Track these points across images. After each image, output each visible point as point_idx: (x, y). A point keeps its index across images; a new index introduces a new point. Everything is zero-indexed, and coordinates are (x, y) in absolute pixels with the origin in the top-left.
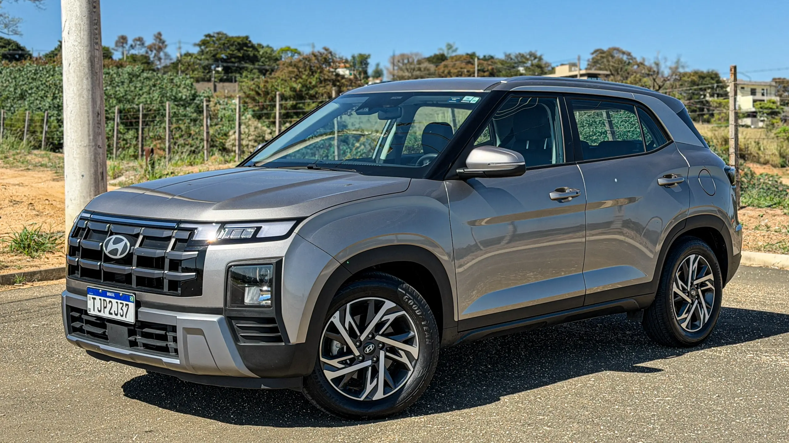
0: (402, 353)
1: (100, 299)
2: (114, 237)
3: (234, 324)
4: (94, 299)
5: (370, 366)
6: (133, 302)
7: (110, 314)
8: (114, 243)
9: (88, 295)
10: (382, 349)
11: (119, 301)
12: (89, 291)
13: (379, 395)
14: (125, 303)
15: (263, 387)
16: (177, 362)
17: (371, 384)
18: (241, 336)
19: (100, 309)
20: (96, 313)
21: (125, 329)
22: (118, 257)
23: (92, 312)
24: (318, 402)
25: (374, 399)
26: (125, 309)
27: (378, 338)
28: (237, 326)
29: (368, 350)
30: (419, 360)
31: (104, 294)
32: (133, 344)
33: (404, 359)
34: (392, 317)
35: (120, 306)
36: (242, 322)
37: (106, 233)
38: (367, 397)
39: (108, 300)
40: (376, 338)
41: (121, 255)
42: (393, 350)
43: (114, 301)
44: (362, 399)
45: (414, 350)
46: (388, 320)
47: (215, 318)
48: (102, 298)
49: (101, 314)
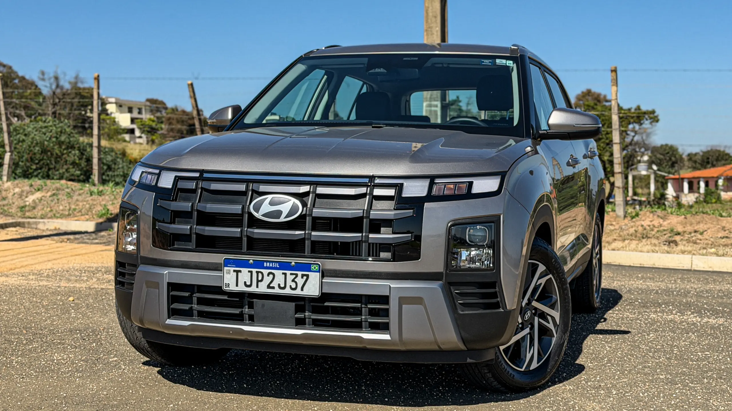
0: (549, 318)
1: (251, 272)
2: (270, 197)
3: (453, 290)
4: (237, 272)
5: (528, 334)
6: (319, 272)
7: (269, 287)
8: (272, 204)
9: (226, 268)
10: (535, 314)
11: (288, 272)
12: (227, 263)
13: (534, 365)
14: (300, 273)
15: (469, 360)
16: (386, 337)
17: (529, 353)
18: (459, 303)
19: (248, 283)
20: (242, 288)
21: (292, 305)
22: (282, 219)
23: (233, 288)
24: (493, 376)
25: (531, 369)
26: (300, 281)
27: (535, 304)
28: (456, 293)
29: (526, 317)
30: (560, 326)
31: (259, 265)
32: (300, 323)
33: (551, 326)
34: (543, 281)
35: (290, 278)
36: (462, 288)
37: (244, 194)
38: (526, 368)
39: (265, 272)
40: (532, 304)
41: (285, 218)
42: (543, 315)
43: (279, 273)
44: (523, 370)
45: (556, 314)
46: (541, 284)
47: (435, 285)
48: (254, 270)
49: (253, 289)
